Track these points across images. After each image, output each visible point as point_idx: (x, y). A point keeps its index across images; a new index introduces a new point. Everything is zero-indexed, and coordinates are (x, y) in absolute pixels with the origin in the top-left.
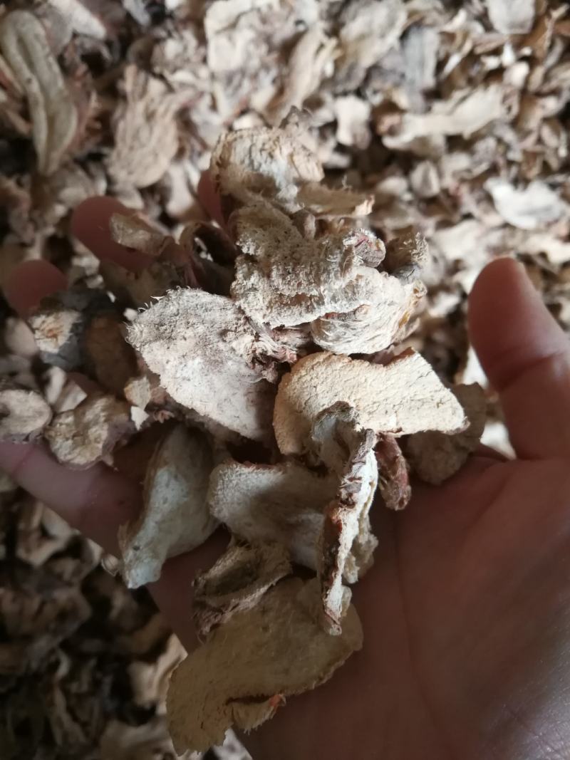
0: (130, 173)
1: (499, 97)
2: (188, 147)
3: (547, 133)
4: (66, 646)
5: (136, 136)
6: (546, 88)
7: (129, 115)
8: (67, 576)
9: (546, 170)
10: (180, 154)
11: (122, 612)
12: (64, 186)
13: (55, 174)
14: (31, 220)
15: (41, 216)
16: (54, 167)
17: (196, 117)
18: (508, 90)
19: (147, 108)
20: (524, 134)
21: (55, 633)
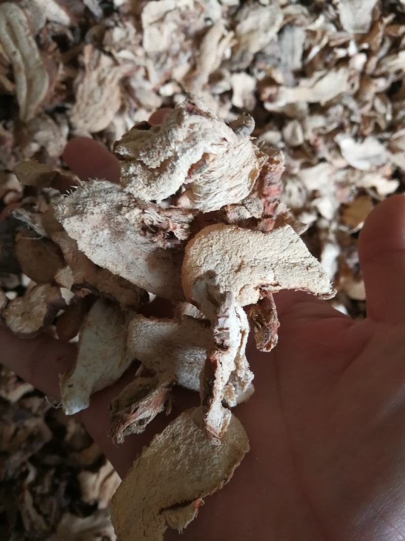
0: (86, 122)
1: (346, 77)
2: (127, 104)
3: (378, 103)
4: (33, 460)
5: (91, 96)
6: (378, 72)
7: (86, 81)
8: (35, 410)
9: (377, 129)
10: (122, 110)
11: (74, 436)
12: (38, 130)
13: (32, 121)
14: (13, 153)
15: (21, 151)
16: (31, 116)
17: (134, 84)
18: (352, 73)
19: (99, 76)
20: (362, 104)
21: (26, 450)
